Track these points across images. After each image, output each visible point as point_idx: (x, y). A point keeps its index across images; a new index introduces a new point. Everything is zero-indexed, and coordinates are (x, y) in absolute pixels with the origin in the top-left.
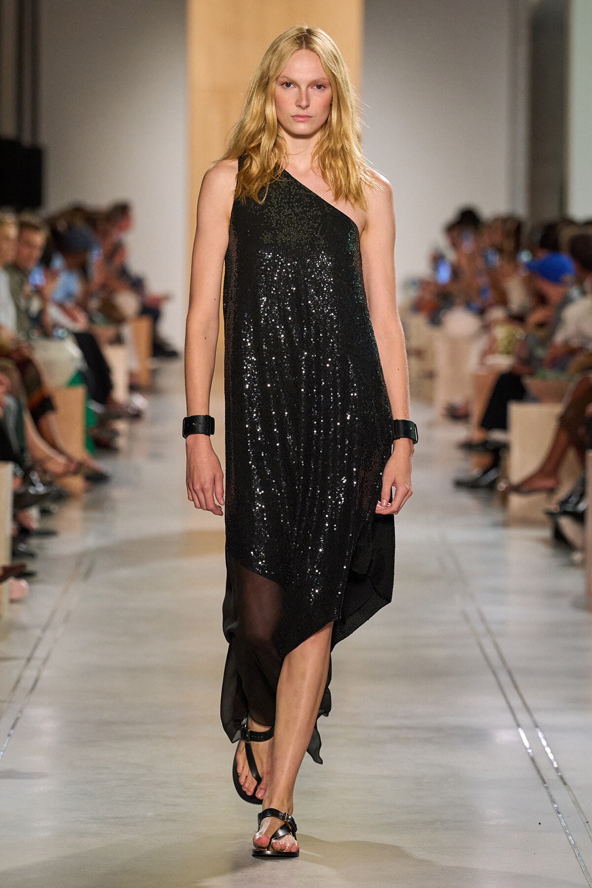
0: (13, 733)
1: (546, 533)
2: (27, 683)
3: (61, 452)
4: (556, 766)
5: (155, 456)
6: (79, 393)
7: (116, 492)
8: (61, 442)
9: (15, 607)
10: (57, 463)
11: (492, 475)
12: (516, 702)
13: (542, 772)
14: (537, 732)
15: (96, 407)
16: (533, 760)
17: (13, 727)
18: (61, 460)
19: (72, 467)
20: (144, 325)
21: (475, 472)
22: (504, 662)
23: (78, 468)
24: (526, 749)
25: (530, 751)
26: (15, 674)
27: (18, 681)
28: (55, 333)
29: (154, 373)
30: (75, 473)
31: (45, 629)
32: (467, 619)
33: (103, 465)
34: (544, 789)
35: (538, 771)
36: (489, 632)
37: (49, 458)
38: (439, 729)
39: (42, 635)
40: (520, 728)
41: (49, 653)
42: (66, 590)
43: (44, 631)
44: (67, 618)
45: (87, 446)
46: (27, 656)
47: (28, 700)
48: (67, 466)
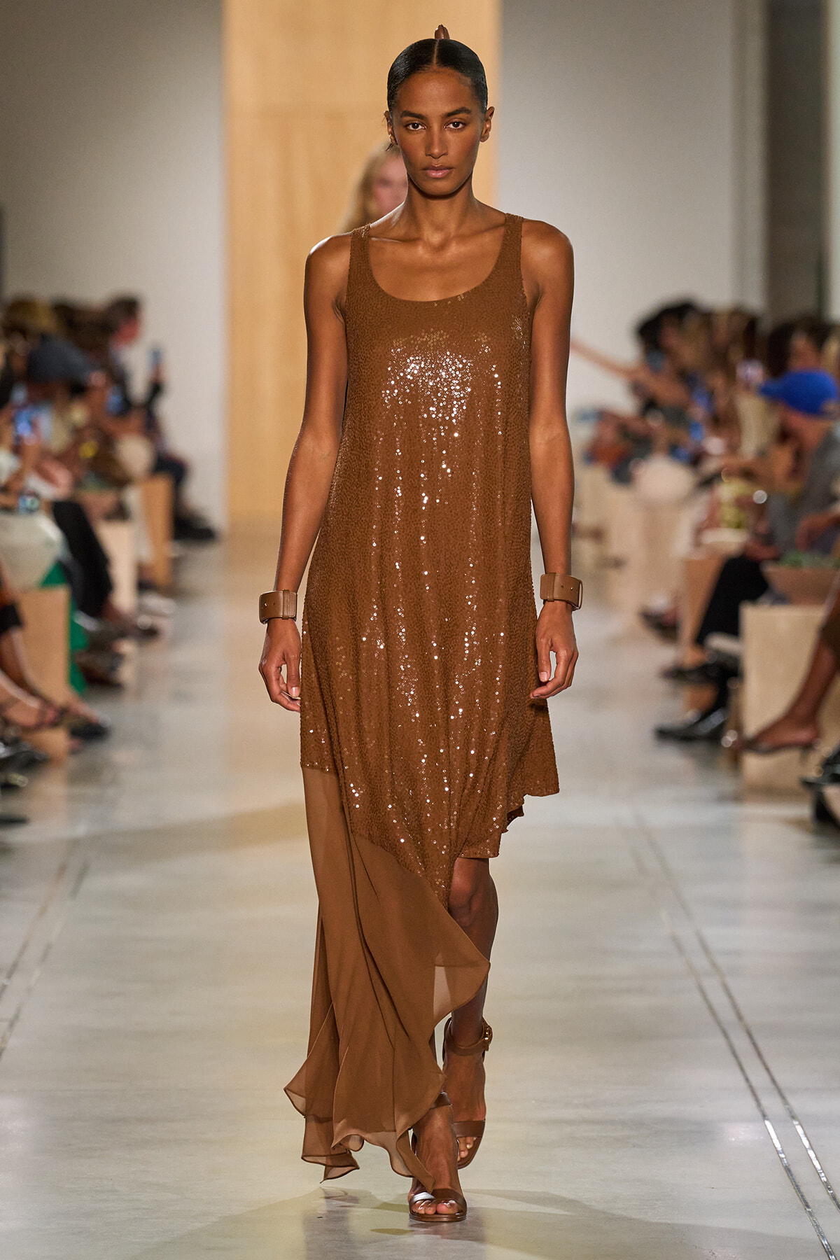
1: (804, 810)
3: (32, 692)
4: (824, 1179)
5: (181, 697)
6: (60, 596)
7: (120, 754)
8: (31, 676)
10: (25, 710)
11: (716, 719)
12: (759, 1078)
13: (802, 1189)
14: (794, 1126)
15: (87, 623)
16: (788, 1169)
18: (33, 704)
19: (51, 715)
20: (161, 488)
21: (690, 715)
22: (740, 1017)
23: (61, 717)
24: (778, 1152)
25: (782, 1156)
28: (21, 503)
29: (176, 564)
30: (54, 724)
31: (11, 972)
32: (680, 949)
33: (98, 711)
34: (807, 1216)
35: (797, 1187)
36: (714, 965)
37: (15, 701)
38: (638, 1123)
39: (5, 981)
40: (768, 1120)
41: (19, 1011)
42: (43, 912)
43: (9, 976)
44: (45, 956)
45: (72, 681)
48: (42, 713)
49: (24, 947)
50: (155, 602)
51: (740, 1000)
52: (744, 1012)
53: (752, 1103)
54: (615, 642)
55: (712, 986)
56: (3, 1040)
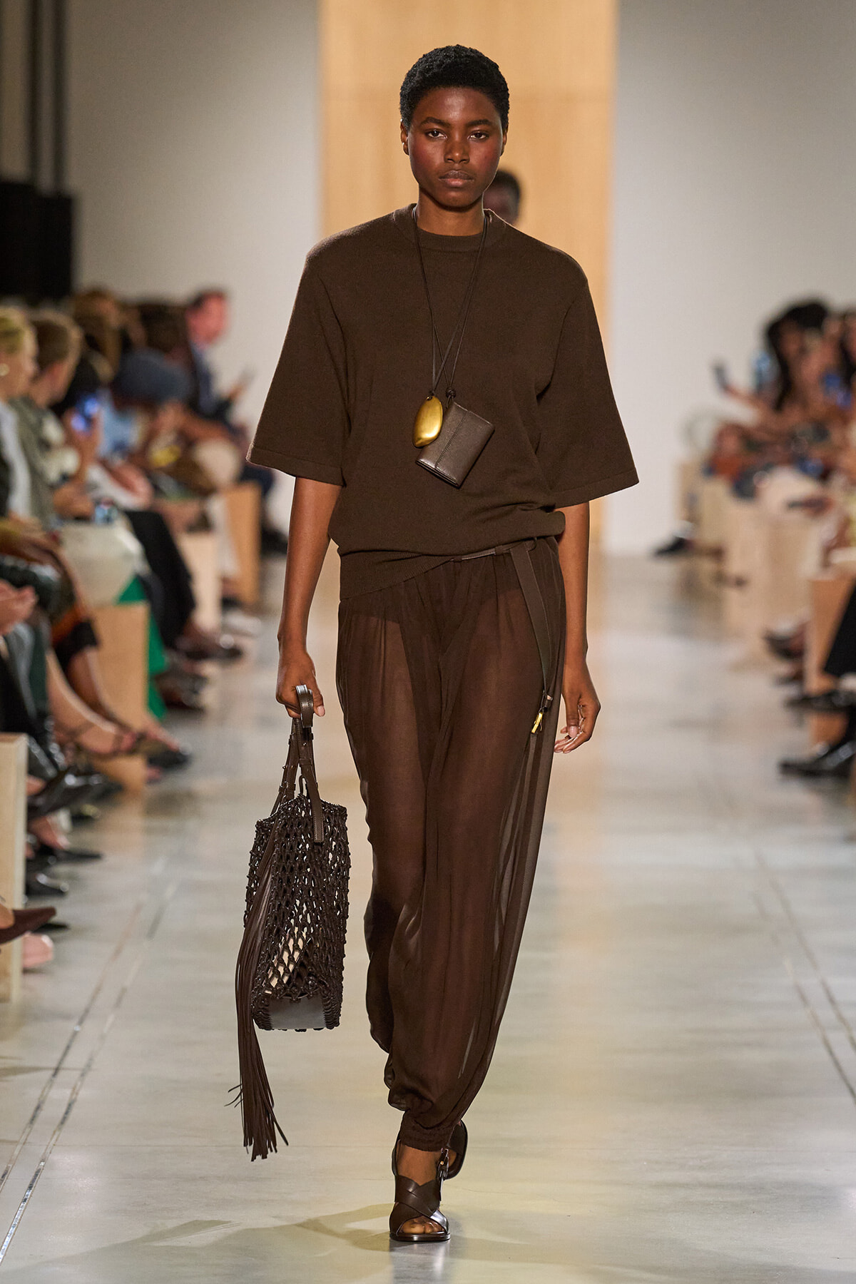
0: (31, 1196)
2: (53, 1111)
3: (108, 717)
6: (139, 613)
8: (107, 698)
9: (32, 980)
10: (100, 736)
11: (845, 752)
17: (30, 1188)
18: (109, 729)
19: (127, 741)
20: (248, 496)
21: (819, 748)
23: (138, 744)
26: (34, 1094)
27: (38, 1108)
30: (131, 752)
31: (83, 1018)
32: (804, 999)
33: (180, 738)
36: (841, 1018)
37: (89, 725)
38: (758, 1188)
39: (77, 1028)
41: (91, 1059)
42: (118, 952)
43: (81, 1022)
44: (119, 1000)
45: (151, 705)
46: (54, 1065)
47: (57, 1140)
48: (118, 739)
49: (98, 990)
50: (238, 620)
54: (739, 667)
55: (838, 1039)
56: (75, 1091)
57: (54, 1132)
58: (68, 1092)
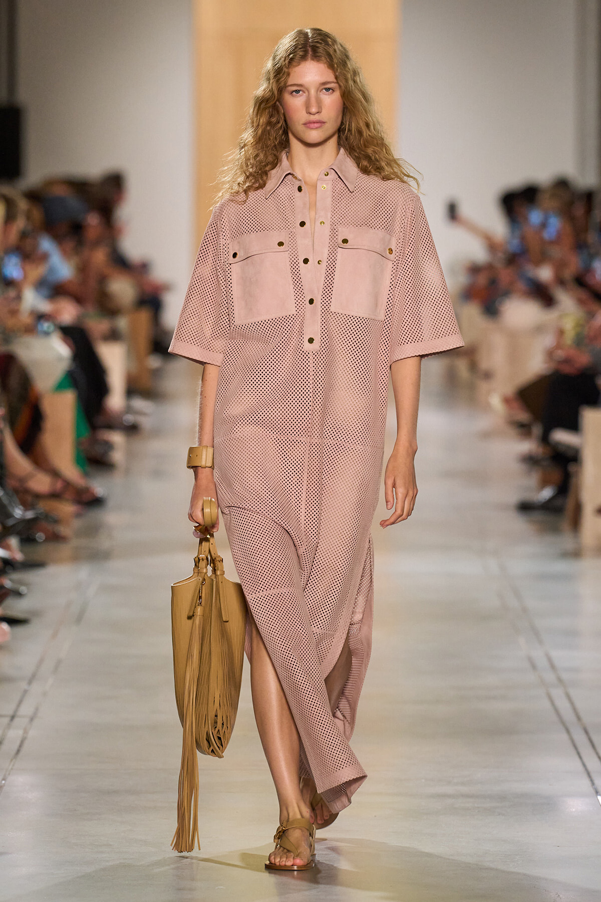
2: (10, 745)
3: (47, 469)
5: (157, 474)
6: (69, 398)
7: (111, 517)
10: (41, 483)
12: (593, 764)
20: (144, 316)
22: (579, 718)
31: (31, 680)
32: (534, 667)
36: (560, 680)
38: (502, 798)
39: (27, 687)
40: (600, 795)
41: (37, 709)
42: (55, 635)
43: (30, 682)
44: (56, 667)
45: (77, 462)
46: (11, 713)
47: (13, 765)
48: (53, 485)
49: (41, 661)
50: (139, 403)
51: (579, 705)
52: (582, 715)
53: (588, 782)
54: (486, 435)
55: (558, 693)
56: (26, 731)
57: (12, 760)
58: (21, 732)
